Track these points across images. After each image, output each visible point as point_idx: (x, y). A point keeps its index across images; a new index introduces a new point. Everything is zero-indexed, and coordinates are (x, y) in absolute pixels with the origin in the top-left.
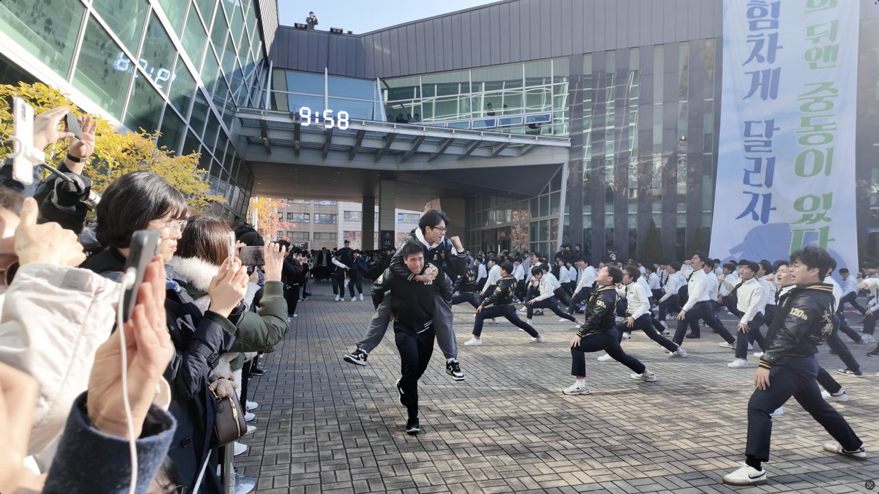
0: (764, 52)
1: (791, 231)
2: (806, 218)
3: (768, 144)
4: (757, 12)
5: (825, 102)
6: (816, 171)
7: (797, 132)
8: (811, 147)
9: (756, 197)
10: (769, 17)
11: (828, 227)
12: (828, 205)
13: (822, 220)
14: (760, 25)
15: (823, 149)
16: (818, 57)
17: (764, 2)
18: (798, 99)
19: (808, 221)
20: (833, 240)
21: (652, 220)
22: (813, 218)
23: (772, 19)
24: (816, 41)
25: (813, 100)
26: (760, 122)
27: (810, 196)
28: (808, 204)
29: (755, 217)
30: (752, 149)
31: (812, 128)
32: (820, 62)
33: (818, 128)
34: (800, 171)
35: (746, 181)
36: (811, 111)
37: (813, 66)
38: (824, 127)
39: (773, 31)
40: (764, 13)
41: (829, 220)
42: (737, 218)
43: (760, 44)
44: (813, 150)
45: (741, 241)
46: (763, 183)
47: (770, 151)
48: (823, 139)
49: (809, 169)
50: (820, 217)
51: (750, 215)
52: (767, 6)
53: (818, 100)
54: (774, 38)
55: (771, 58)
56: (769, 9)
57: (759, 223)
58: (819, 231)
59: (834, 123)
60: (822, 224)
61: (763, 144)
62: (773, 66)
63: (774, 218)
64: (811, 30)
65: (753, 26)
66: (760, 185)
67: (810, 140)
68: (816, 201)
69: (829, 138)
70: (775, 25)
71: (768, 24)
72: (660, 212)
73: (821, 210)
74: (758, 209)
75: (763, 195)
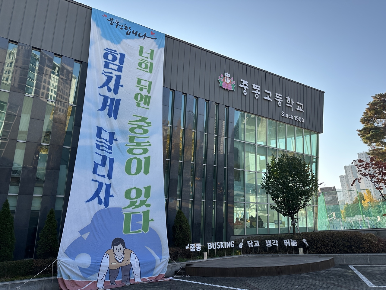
0: (112, 85)
1: (123, 214)
2: (132, 204)
3: (110, 148)
4: (110, 57)
5: (143, 129)
6: (138, 172)
7: (126, 145)
8: (134, 156)
9: (101, 184)
10: (117, 62)
11: (149, 211)
12: (148, 195)
13: (144, 206)
14: (111, 66)
15: (142, 157)
16: (141, 100)
17: (115, 51)
18: (129, 123)
19: (134, 207)
20: (152, 220)
21: (7, 201)
22: (138, 204)
23: (119, 64)
24: (141, 89)
25: (137, 126)
26: (107, 132)
27: (135, 188)
28: (133, 194)
29: (100, 202)
30: (101, 148)
31: (135, 144)
32: (142, 103)
33: (139, 144)
34: (128, 171)
35: (95, 172)
36: (135, 133)
37: (138, 105)
38: (142, 144)
39: (118, 73)
40: (114, 59)
41: (148, 205)
42: (86, 202)
43: (109, 79)
44: (136, 158)
45: (89, 222)
46: (106, 176)
47: (111, 153)
48: (142, 151)
49: (133, 170)
50: (143, 203)
51: (96, 200)
52: (117, 54)
53: (140, 127)
54: (119, 78)
55: (116, 92)
56: (118, 57)
57: (102, 206)
58: (143, 214)
59: (148, 142)
60: (144, 208)
61: (107, 147)
62: (117, 97)
63: (112, 203)
64: (139, 81)
65: (106, 65)
66: (104, 176)
67: (134, 151)
68: (139, 192)
69: (146, 151)
70: (120, 69)
71: (116, 68)
72: (17, 194)
73: (142, 198)
74: (102, 195)
75: (106, 184)
